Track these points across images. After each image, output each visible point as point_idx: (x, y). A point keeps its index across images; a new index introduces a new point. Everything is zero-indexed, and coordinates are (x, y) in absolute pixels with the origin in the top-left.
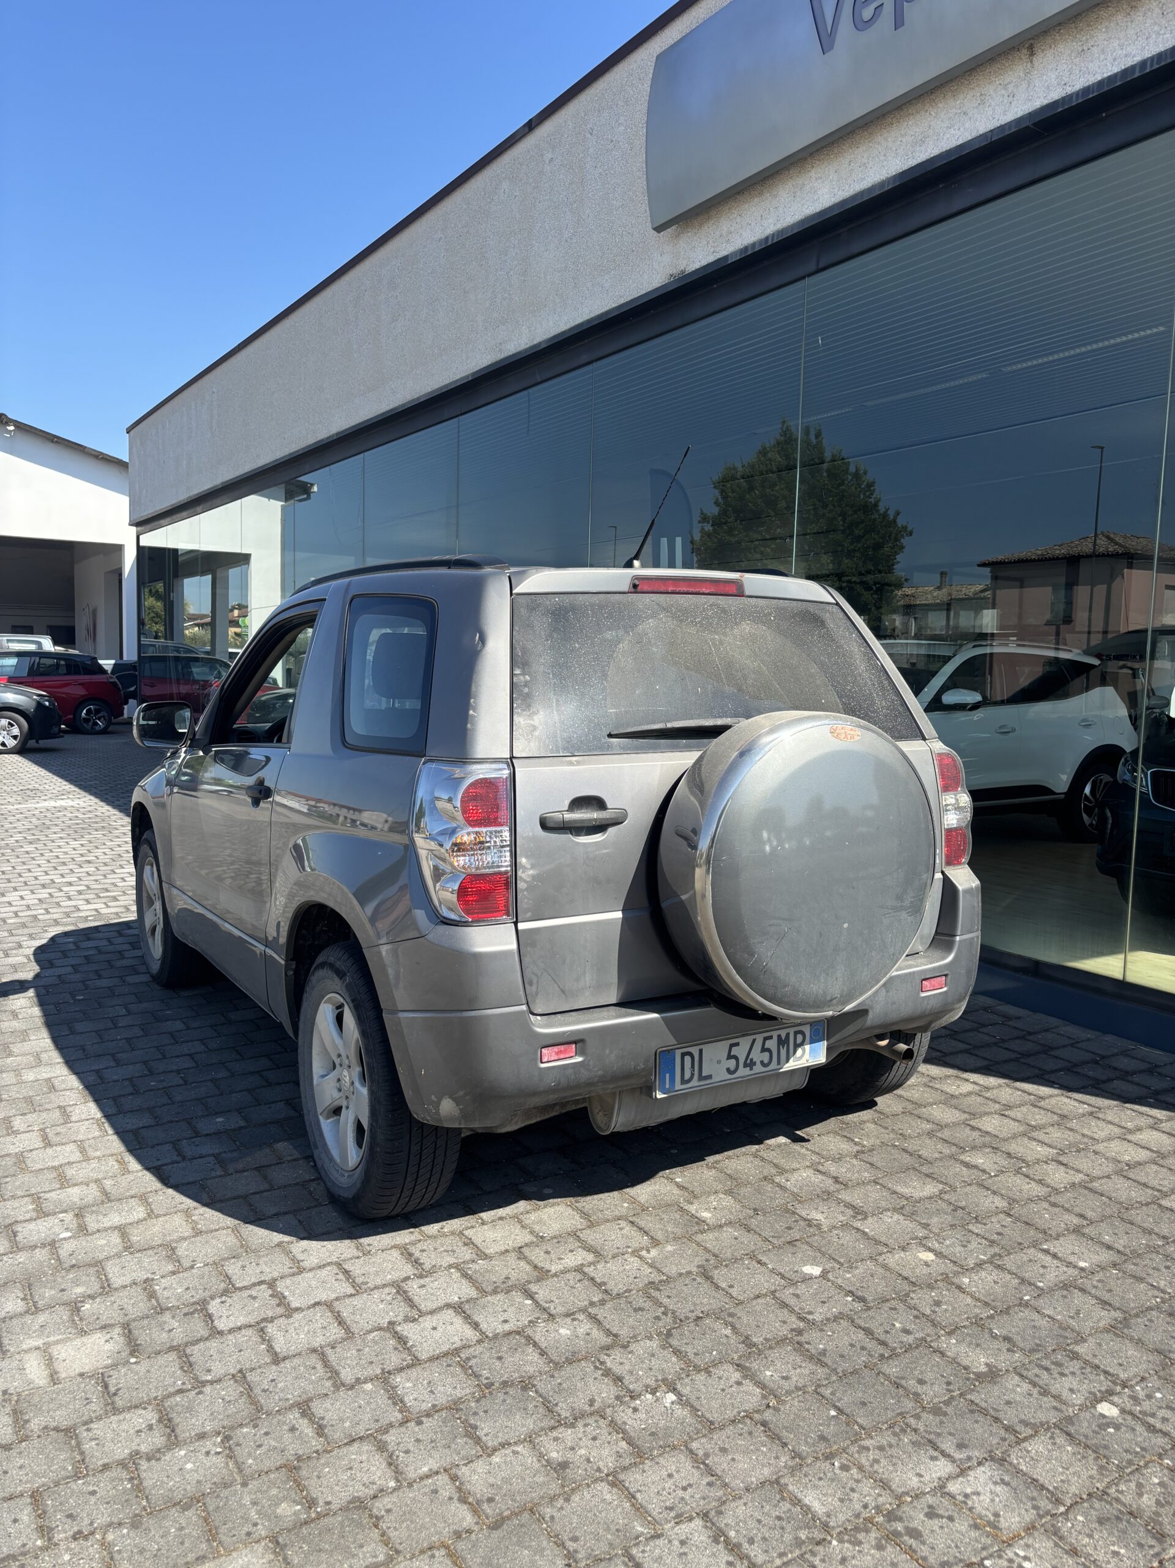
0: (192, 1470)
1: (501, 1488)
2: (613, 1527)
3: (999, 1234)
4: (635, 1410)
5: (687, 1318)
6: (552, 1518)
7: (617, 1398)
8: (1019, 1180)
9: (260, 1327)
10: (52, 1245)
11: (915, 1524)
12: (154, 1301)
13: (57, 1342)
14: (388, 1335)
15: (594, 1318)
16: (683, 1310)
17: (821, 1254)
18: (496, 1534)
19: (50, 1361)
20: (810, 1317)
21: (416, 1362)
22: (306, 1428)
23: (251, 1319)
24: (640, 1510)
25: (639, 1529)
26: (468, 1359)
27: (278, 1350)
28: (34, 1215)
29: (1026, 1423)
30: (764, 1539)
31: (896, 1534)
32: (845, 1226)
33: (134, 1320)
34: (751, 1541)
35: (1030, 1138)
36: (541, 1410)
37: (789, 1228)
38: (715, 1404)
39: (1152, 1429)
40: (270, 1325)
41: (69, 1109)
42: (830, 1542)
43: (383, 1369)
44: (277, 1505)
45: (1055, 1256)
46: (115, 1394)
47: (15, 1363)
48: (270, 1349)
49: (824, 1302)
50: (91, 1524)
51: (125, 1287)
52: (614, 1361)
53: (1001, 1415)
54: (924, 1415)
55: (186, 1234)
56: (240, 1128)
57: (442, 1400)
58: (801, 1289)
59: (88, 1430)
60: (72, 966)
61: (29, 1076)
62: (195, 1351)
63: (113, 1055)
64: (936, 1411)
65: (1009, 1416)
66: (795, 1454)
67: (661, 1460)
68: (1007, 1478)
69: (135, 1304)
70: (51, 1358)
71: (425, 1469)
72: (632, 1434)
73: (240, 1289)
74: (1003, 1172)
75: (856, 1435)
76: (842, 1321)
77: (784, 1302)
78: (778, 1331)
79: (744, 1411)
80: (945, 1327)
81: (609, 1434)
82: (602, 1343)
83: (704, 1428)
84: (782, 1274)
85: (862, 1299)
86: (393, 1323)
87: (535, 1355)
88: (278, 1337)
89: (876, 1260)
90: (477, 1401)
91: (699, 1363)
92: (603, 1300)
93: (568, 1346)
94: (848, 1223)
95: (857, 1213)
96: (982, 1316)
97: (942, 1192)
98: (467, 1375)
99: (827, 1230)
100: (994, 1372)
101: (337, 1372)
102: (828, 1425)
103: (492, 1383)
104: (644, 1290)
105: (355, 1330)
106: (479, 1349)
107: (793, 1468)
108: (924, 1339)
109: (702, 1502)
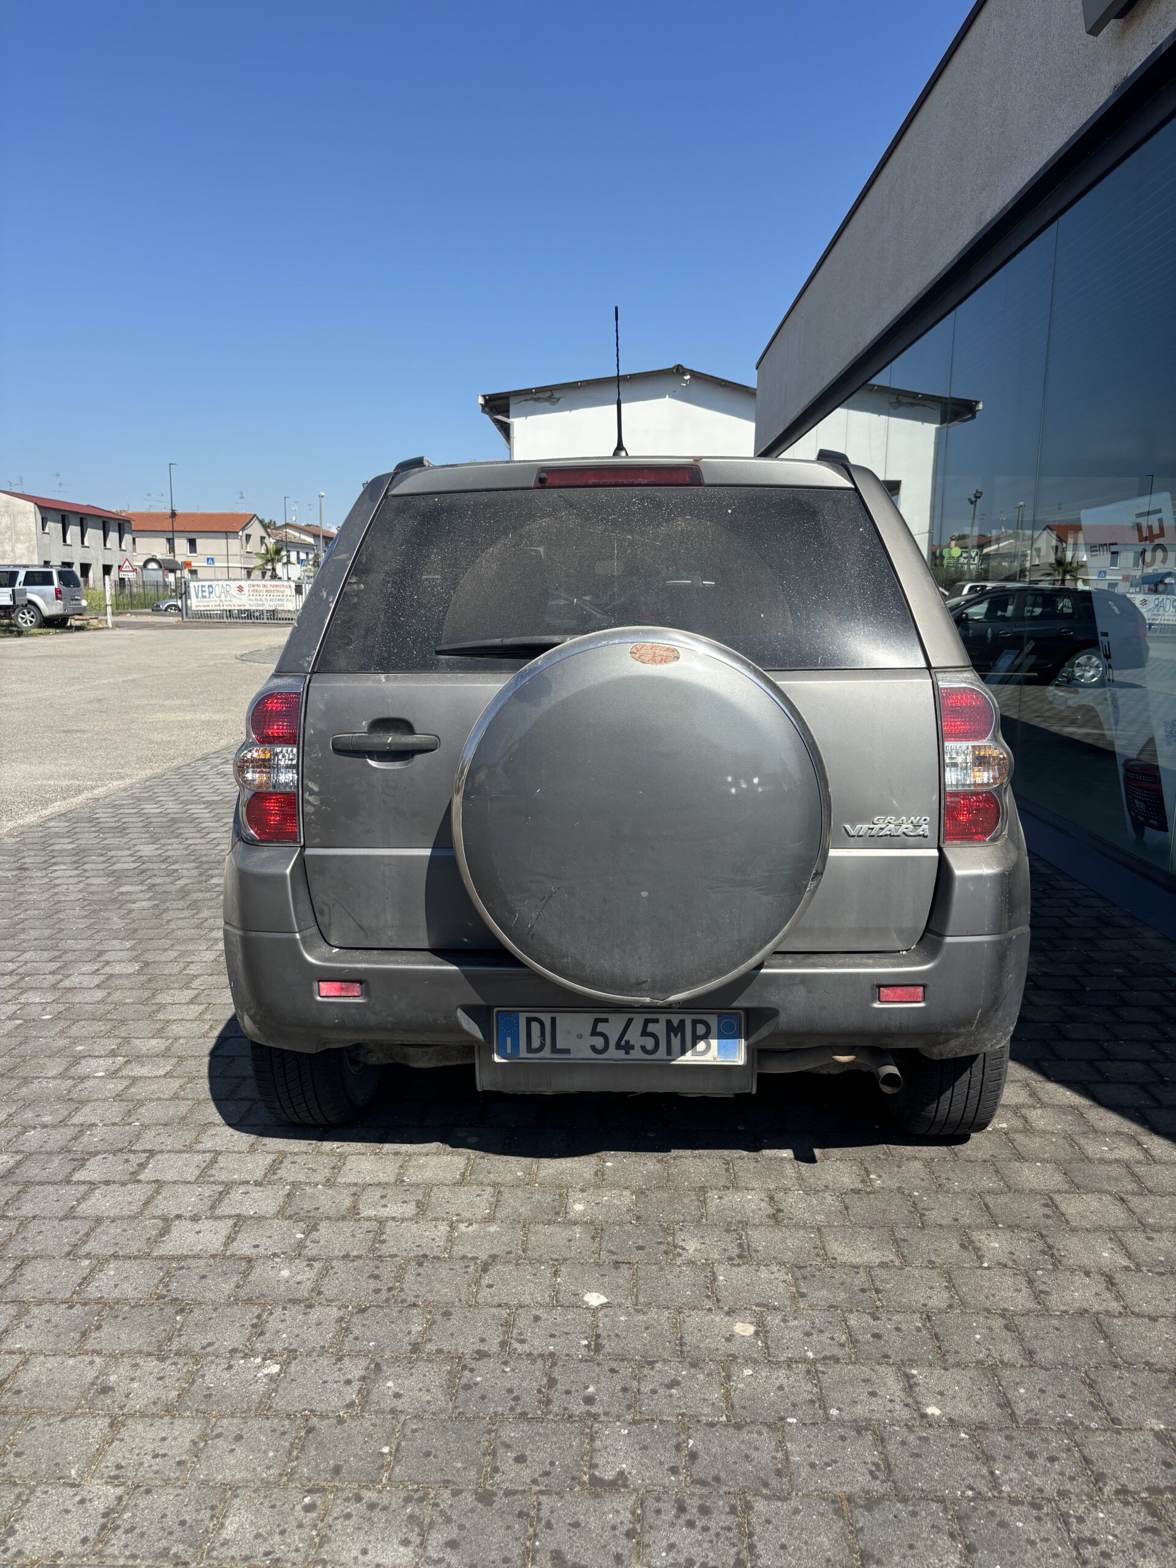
1: (38, 1386)
2: (57, 1460)
3: (876, 1336)
4: (230, 1368)
5: (403, 1301)
6: (33, 1428)
7: (233, 1351)
8: (1011, 1282)
9: (95, 1187)
10: (82, 1079)
12: (71, 1142)
14: (161, 1225)
15: (326, 1270)
16: (409, 1292)
17: (633, 1285)
20: (516, 1345)
21: (145, 1256)
23: (99, 1178)
24: (98, 1456)
25: (73, 1472)
26: (182, 1268)
27: (79, 1209)
30: (143, 1534)
32: (704, 1266)
34: (130, 1530)
36: (164, 1335)
37: (641, 1248)
38: (298, 1392)
45: (910, 1387)
48: (76, 1206)
49: (553, 1336)
52: (282, 1316)
54: (468, 1494)
57: (112, 1295)
58: (553, 1314)
64: (487, 1496)
65: (552, 1539)
66: (290, 1473)
67: (179, 1422)
69: (59, 1140)
72: (194, 1388)
73: (130, 1152)
74: (1005, 1266)
75: (372, 1481)
76: (540, 1362)
77: (514, 1321)
78: (464, 1346)
79: (311, 1411)
80: (640, 1413)
81: (178, 1380)
82: (298, 1295)
83: (256, 1410)
84: (558, 1292)
85: (598, 1348)
86: (179, 1217)
87: (233, 1285)
88: (93, 1199)
89: (680, 1313)
90: (133, 1307)
91: (347, 1347)
92: (359, 1257)
93: (268, 1287)
94: (713, 1263)
95: (740, 1256)
96: (704, 1419)
97: (883, 1265)
98: (160, 1281)
99: (678, 1263)
100: (618, 1485)
101: (85, 1243)
102: (361, 1459)
103: (166, 1296)
104: (408, 1261)
105: (146, 1212)
106: (202, 1262)
107: (267, 1484)
108: (595, 1417)
109: (151, 1475)
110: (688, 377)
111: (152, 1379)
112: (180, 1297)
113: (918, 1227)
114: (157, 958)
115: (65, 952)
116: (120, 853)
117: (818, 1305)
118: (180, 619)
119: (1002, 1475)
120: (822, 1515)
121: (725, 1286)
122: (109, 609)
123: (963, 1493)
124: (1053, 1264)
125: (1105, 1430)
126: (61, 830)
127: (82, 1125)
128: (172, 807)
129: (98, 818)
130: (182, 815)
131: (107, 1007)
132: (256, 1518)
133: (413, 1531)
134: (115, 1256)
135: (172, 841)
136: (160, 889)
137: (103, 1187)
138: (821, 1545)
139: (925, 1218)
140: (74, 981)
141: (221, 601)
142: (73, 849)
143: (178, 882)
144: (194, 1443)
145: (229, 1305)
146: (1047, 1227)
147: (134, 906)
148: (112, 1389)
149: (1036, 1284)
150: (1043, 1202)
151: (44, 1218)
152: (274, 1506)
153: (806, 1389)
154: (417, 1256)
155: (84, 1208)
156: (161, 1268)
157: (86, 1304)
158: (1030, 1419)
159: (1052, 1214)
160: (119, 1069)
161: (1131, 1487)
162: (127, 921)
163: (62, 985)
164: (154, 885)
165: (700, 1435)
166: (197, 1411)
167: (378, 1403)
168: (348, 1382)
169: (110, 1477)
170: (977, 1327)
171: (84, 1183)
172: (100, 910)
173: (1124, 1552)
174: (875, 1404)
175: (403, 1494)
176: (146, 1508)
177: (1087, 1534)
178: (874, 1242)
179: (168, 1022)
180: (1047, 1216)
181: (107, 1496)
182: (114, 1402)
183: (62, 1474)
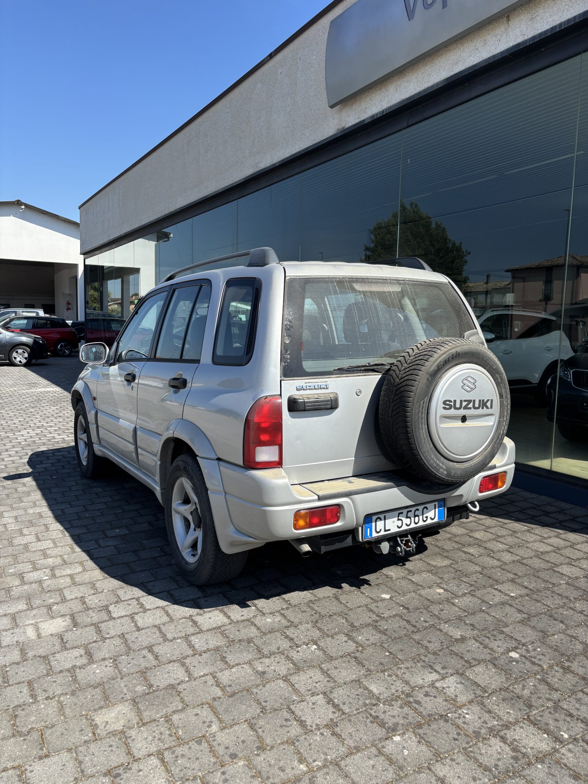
0: (99, 673)
1: (235, 681)
2: (283, 697)
3: (475, 582)
4: (298, 652)
5: (325, 615)
6: (257, 693)
7: (290, 647)
8: (488, 559)
9: (132, 617)
10: (40, 582)
11: (418, 699)
12: (85, 605)
13: (41, 622)
14: (189, 620)
15: (283, 615)
16: (323, 612)
17: (391, 589)
18: (231, 699)
19: (37, 629)
20: (382, 615)
21: (201, 631)
22: (150, 656)
23: (128, 613)
24: (296, 691)
25: (295, 698)
26: (224, 630)
27: (139, 626)
28: (32, 570)
29: (475, 659)
30: (350, 703)
31: (410, 702)
32: (403, 578)
33: (76, 613)
34: (344, 704)
35: (497, 541)
36: (256, 651)
37: (377, 579)
38: (334, 650)
39: (533, 663)
40: (136, 616)
41: (48, 526)
42: (379, 705)
43: (186, 634)
44: (135, 687)
45: (500, 591)
46: (66, 643)
47: (22, 630)
48: (136, 625)
49: (389, 609)
50: (54, 694)
51: (72, 599)
52: (290, 632)
53: (464, 656)
54: (429, 655)
55: (100, 578)
56: (127, 534)
57: (211, 646)
58: (380, 604)
59: (54, 657)
60: (51, 463)
61: (31, 511)
62: (103, 626)
63: (69, 503)
64: (435, 654)
65: (468, 657)
66: (369, 670)
67: (307, 671)
68: (463, 681)
69: (76, 606)
70: (38, 628)
71: (202, 673)
72: (295, 661)
73: (124, 601)
74: (482, 555)
75: (397, 663)
77: (371, 609)
78: (366, 621)
79: (347, 653)
81: (285, 661)
82: (285, 625)
83: (328, 659)
84: (371, 598)
85: (407, 608)
86: (192, 616)
87: (255, 629)
89: (416, 592)
91: (329, 633)
92: (288, 608)
93: (270, 626)
95: (409, 573)
96: (462, 616)
102: (384, 659)
103: (235, 640)
104: (307, 604)
105: (174, 618)
106: (229, 626)
107: (366, 675)
108: (433, 625)
109: (324, 688)
110: (23, 207)
111: (275, 664)
112: (240, 639)
113: (446, 552)
117: (449, 579)
121: (417, 581)
132: (378, 684)
134: (188, 635)
144: (323, 675)
145: (265, 635)
146: (478, 543)
149: (494, 557)
150: (466, 536)
151: (128, 633)
152: (378, 680)
153: (477, 600)
154: (309, 601)
156: (216, 633)
157: (206, 652)
160: (53, 574)
166: (308, 666)
167: (365, 644)
169: (310, 694)
171: (123, 617)
174: (498, 598)
175: (411, 662)
178: (440, 559)
180: (474, 540)
181: (319, 699)
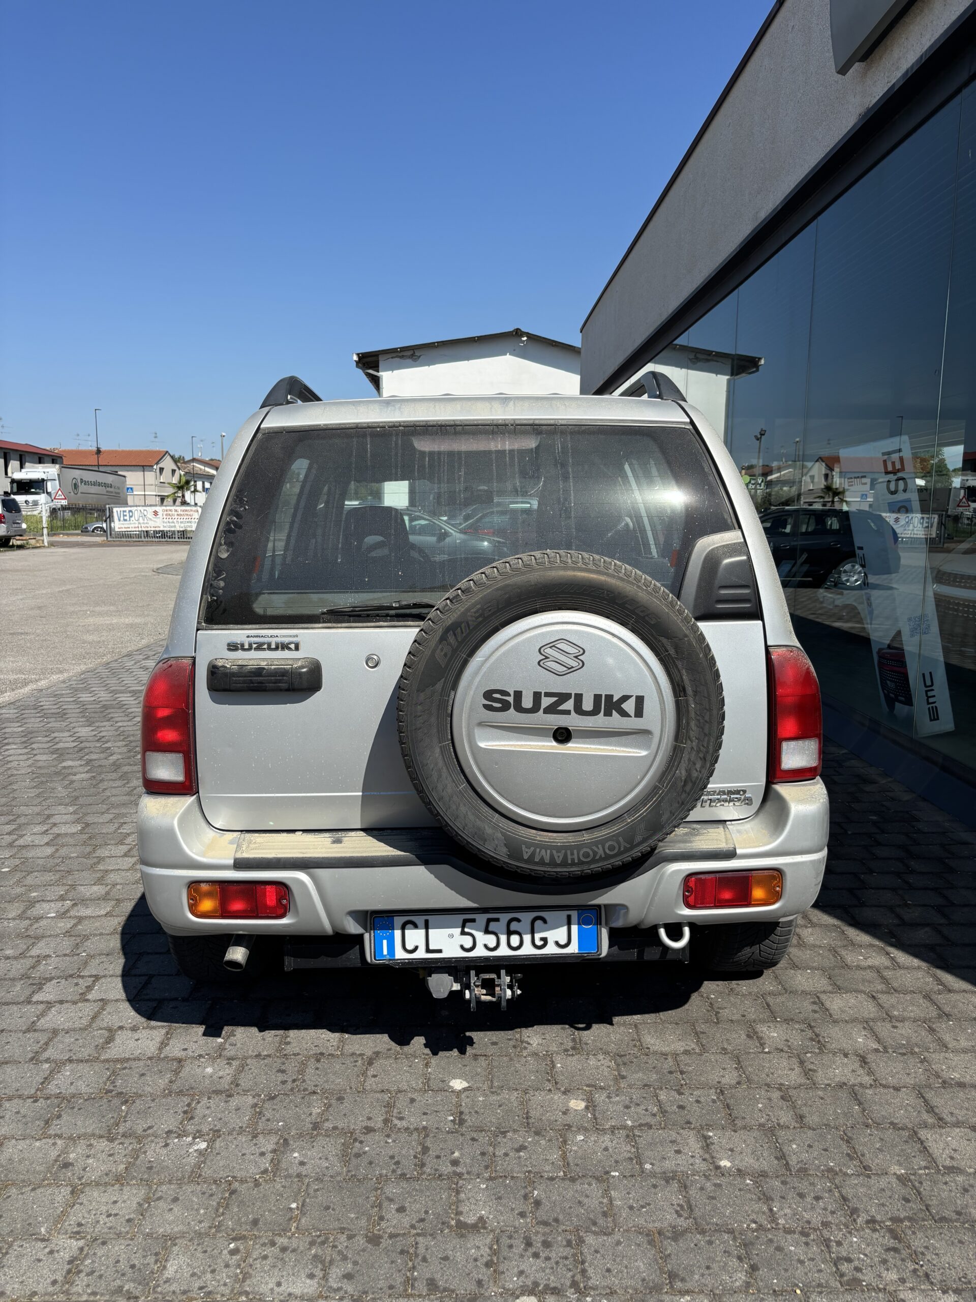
2: (30, 1221)
3: (681, 1107)
4: (166, 1145)
5: (305, 1090)
7: (168, 1132)
8: (786, 1063)
9: (51, 1006)
10: (37, 920)
12: (30, 970)
14: (107, 1035)
16: (309, 1083)
17: (488, 1073)
20: (396, 1122)
21: (94, 1059)
23: (55, 999)
24: (62, 1217)
25: (43, 1229)
26: (125, 1068)
27: (39, 1024)
29: (431, 1283)
30: (101, 1276)
32: (545, 1057)
34: (91, 1273)
35: (866, 1028)
36: (113, 1121)
37: (495, 1044)
38: (222, 1163)
43: (70, 1057)
45: (707, 1145)
48: (36, 1022)
49: (425, 1114)
51: (31, 957)
52: (207, 1104)
53: (421, 1266)
54: (360, 1238)
55: (107, 932)
57: (69, 1091)
58: (425, 1097)
64: (375, 1239)
65: (426, 1271)
66: (218, 1225)
67: (127, 1189)
69: (20, 969)
72: (138, 1162)
73: (79, 977)
74: (782, 1050)
75: (283, 1230)
76: (415, 1135)
77: (394, 1102)
78: (355, 1123)
79: (233, 1177)
80: (496, 1171)
81: (125, 1156)
82: (219, 1087)
83: (189, 1177)
84: (429, 1079)
85: (462, 1122)
86: (121, 1028)
87: (167, 1081)
88: (51, 1016)
89: (526, 1093)
90: (86, 1100)
91: (261, 1126)
92: (269, 1056)
93: (195, 1081)
94: (552, 1054)
95: (573, 1048)
96: (546, 1175)
97: (686, 1052)
98: (108, 1079)
99: (525, 1055)
100: (478, 1227)
101: (45, 1050)
102: (275, 1213)
103: (113, 1091)
104: (308, 1058)
105: (94, 1025)
106: (141, 1063)
107: (199, 1235)
108: (460, 1175)
109: (106, 1230)
110: (525, 338)
111: (104, 1156)
112: (124, 1091)
113: (714, 1022)
114: (96, 820)
115: (19, 816)
116: (61, 735)
117: (635, 1084)
118: (105, 538)
119: (779, 1211)
120: (639, 1245)
121: (561, 1071)
122: (45, 531)
123: (748, 1225)
124: (819, 1048)
125: (859, 1175)
126: (11, 716)
127: (38, 956)
128: (104, 696)
129: (42, 706)
130: (112, 703)
131: (56, 861)
132: (191, 1261)
133: (317, 1267)
134: (70, 1061)
135: (105, 723)
136: (96, 763)
137: (58, 1005)
138: (638, 1268)
139: (719, 1015)
140: (27, 839)
141: (139, 523)
142: (22, 731)
143: (111, 758)
144: (140, 1204)
145: (164, 1097)
146: (815, 1020)
147: (74, 778)
148: (71, 1164)
149: (806, 1064)
150: (812, 1000)
151: (10, 1031)
152: (205, 1252)
153: (626, 1150)
154: (316, 1054)
155: (43, 1023)
156: (108, 1069)
157: (48, 1098)
158: (801, 1168)
159: (818, 1010)
160: (68, 911)
161: (878, 1218)
162: (69, 790)
163: (17, 843)
164: (91, 760)
165: (543, 1186)
166: (141, 1180)
167: (287, 1170)
168: (262, 1154)
169: (72, 1232)
170: (760, 1098)
171: (42, 1002)
172: (47, 781)
173: (872, 1266)
174: (680, 1160)
175: (309, 1239)
176: (103, 1256)
177: (845, 1254)
178: (679, 1035)
179: (107, 871)
180: (815, 1012)
181: (71, 1248)
182: (74, 1174)
183: (34, 1232)
